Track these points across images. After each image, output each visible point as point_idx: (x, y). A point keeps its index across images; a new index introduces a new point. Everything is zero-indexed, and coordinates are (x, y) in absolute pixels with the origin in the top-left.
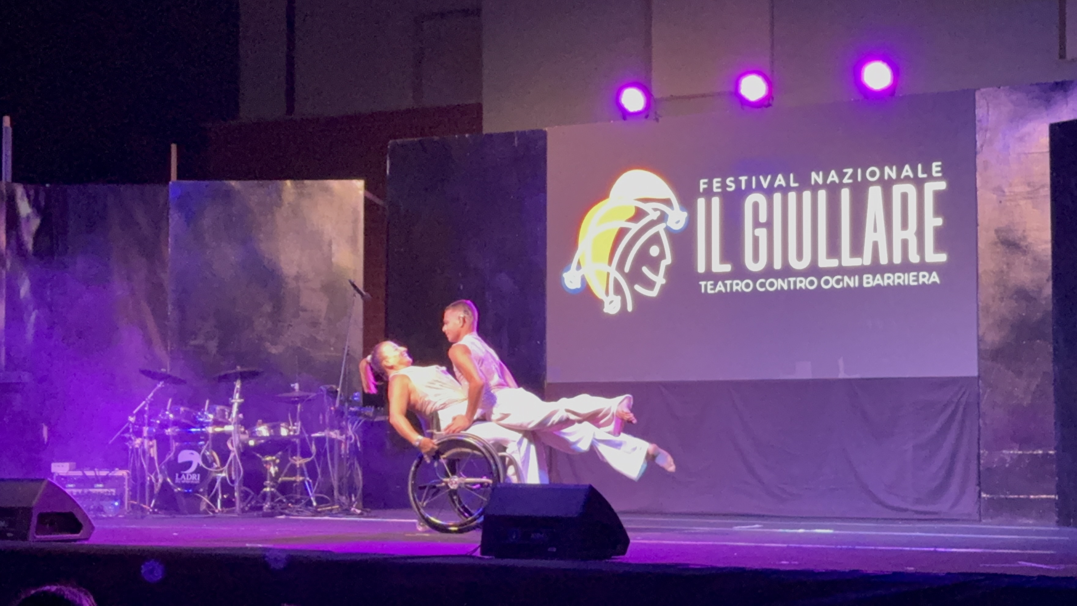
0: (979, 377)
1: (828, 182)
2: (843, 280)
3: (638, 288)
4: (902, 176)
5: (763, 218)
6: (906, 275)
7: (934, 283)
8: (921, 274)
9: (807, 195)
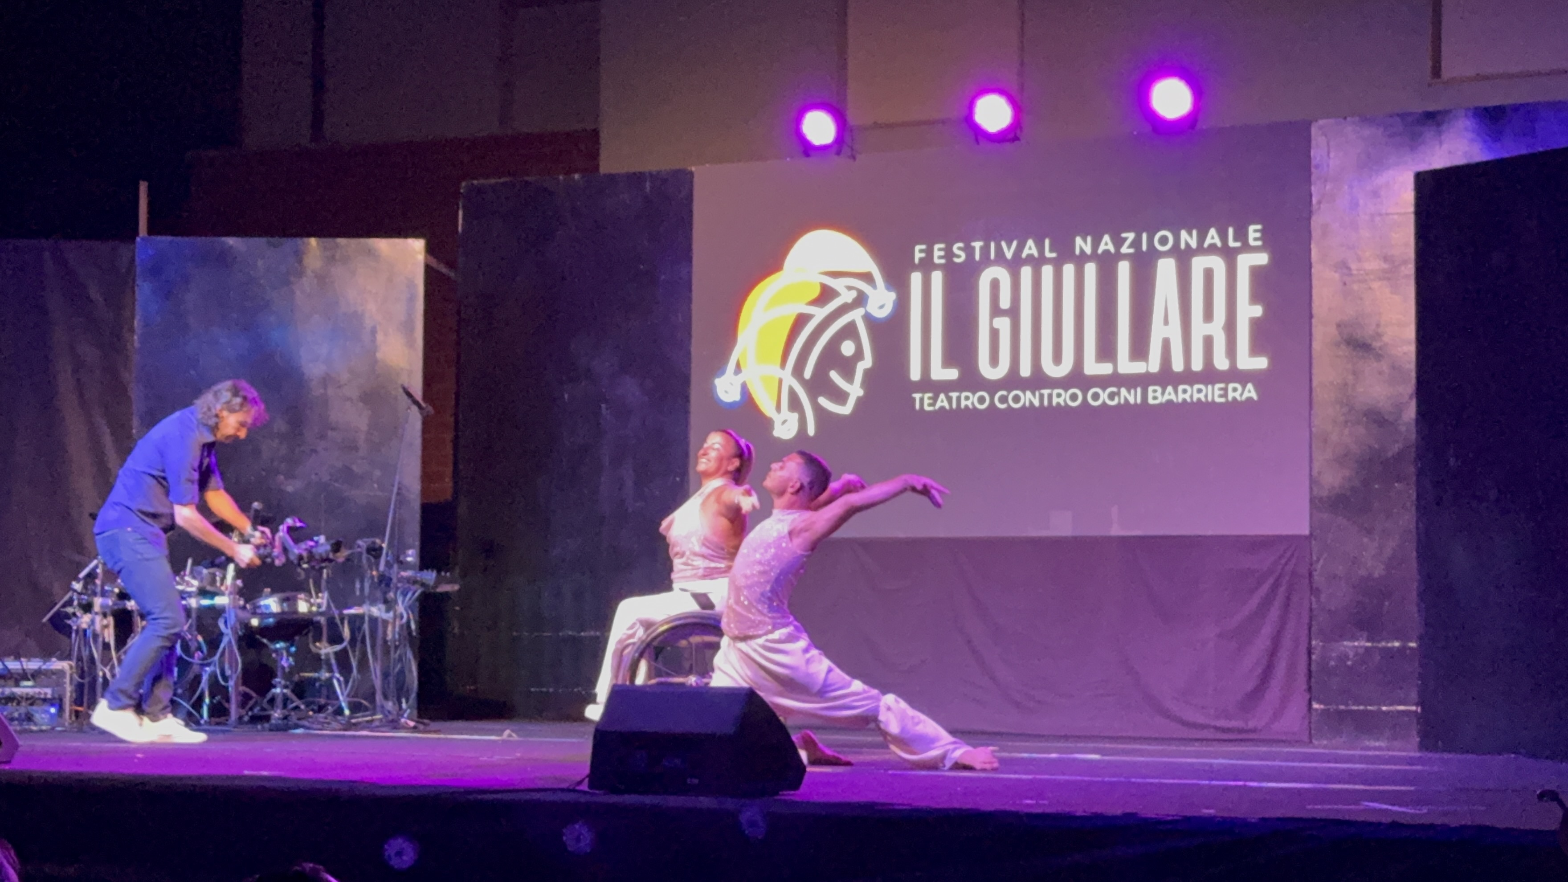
0: (1311, 534)
1: (1100, 251)
2: (1118, 394)
3: (823, 401)
4: (1206, 245)
5: (1005, 303)
6: (1210, 387)
7: (1250, 399)
8: (1231, 386)
9: (1069, 270)
